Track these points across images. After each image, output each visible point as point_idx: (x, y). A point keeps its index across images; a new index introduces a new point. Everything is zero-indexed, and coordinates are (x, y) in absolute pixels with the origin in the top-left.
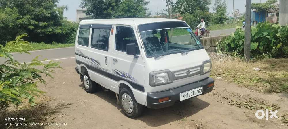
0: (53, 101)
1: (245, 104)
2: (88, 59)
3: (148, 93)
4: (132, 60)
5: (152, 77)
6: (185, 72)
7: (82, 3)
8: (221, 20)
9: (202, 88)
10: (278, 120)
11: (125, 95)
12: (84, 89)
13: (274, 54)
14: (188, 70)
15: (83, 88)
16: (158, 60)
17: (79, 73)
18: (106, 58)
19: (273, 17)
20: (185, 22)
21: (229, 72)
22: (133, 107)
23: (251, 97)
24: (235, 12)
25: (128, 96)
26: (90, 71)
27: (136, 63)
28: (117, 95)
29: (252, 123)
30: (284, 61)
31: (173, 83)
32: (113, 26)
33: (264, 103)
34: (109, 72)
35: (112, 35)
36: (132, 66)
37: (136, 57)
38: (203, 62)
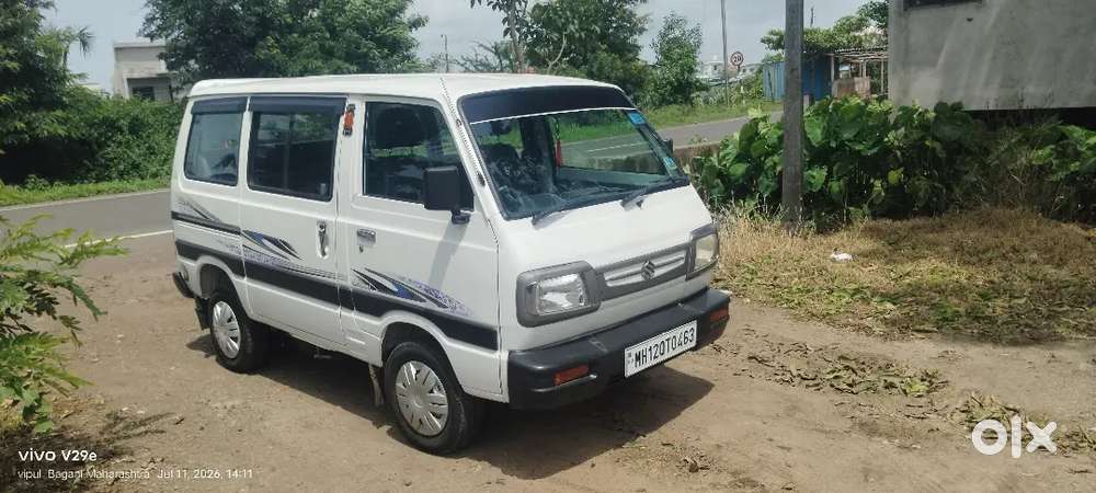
0: (91, 410)
1: (832, 376)
2: (239, 234)
3: (511, 352)
4: (444, 232)
5: (526, 292)
6: (638, 268)
7: (150, 20)
8: (682, 90)
9: (694, 325)
10: (951, 424)
11: (411, 368)
12: (213, 358)
13: (880, 204)
14: (648, 262)
15: (207, 356)
16: (544, 227)
17: (188, 293)
18: (323, 226)
19: (856, 79)
20: (616, 87)
21: (753, 272)
22: (444, 409)
23: (845, 352)
24: (729, 62)
25: (426, 369)
26: (244, 285)
27: (461, 238)
28: (372, 372)
29: (871, 440)
30: (924, 226)
31: (598, 312)
32: (349, 102)
33: (891, 369)
34: (338, 282)
35: (346, 139)
36: (445, 252)
37: (460, 220)
38: (693, 233)
